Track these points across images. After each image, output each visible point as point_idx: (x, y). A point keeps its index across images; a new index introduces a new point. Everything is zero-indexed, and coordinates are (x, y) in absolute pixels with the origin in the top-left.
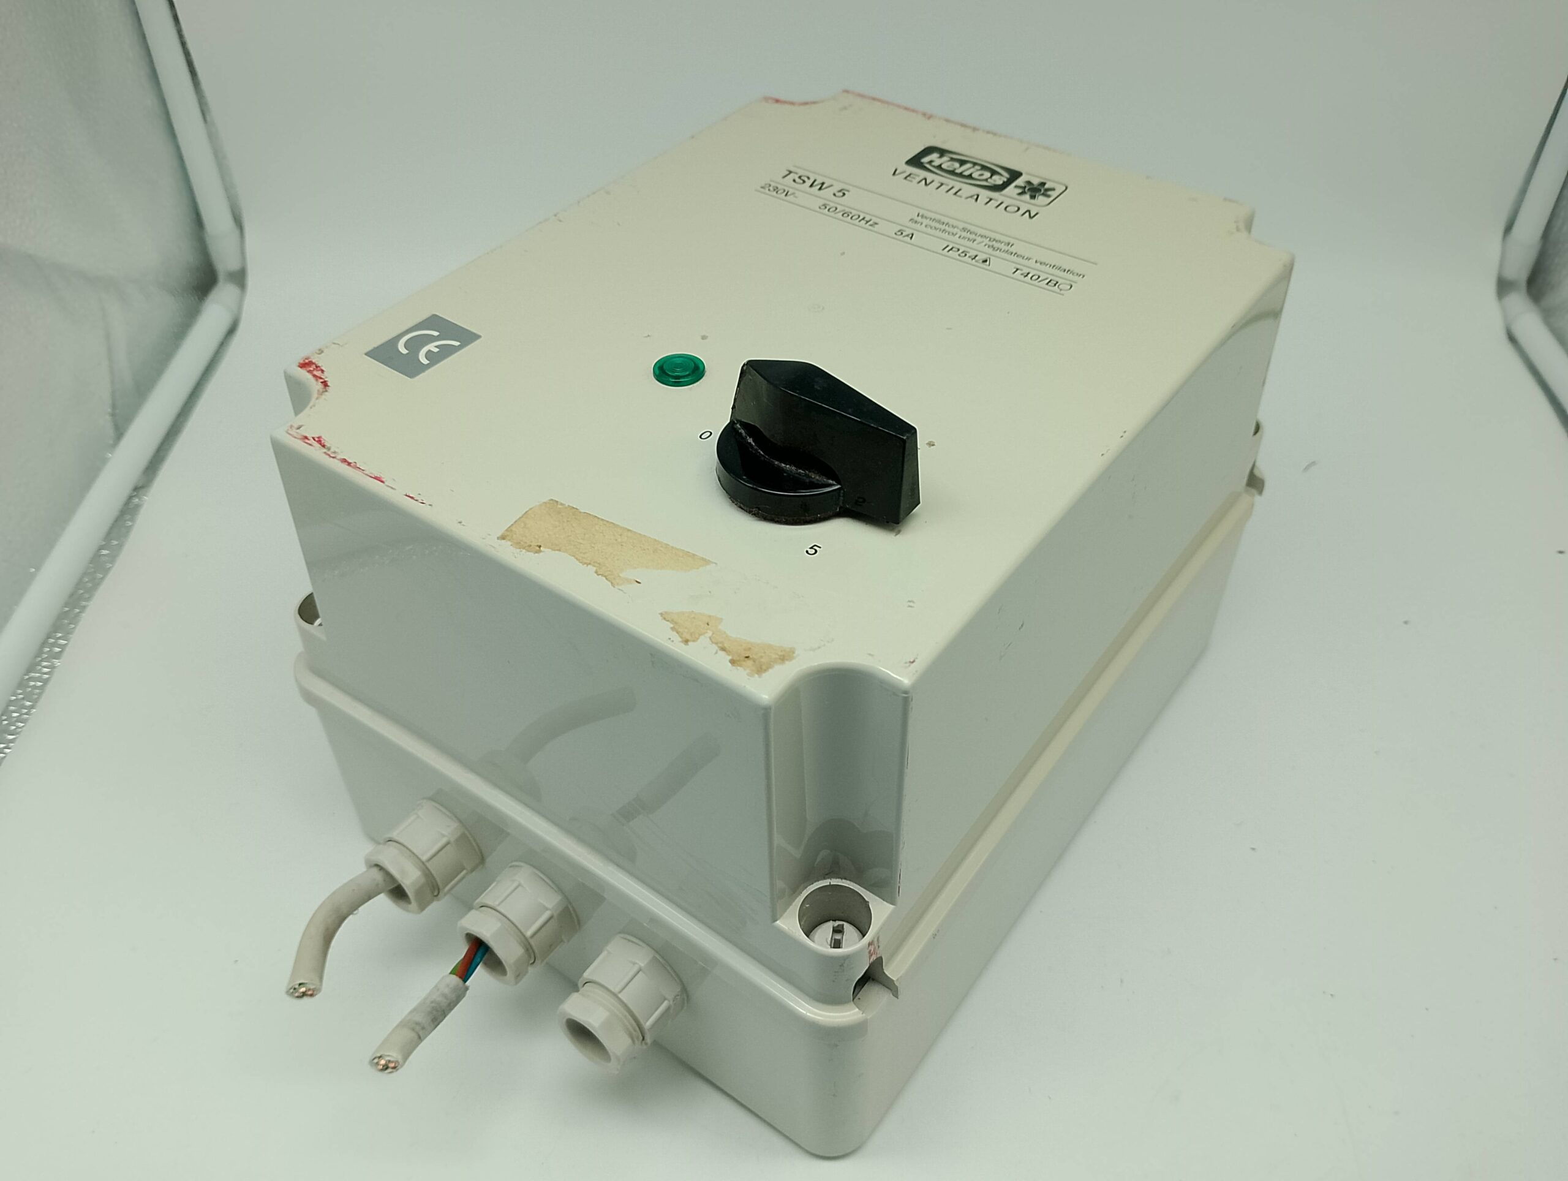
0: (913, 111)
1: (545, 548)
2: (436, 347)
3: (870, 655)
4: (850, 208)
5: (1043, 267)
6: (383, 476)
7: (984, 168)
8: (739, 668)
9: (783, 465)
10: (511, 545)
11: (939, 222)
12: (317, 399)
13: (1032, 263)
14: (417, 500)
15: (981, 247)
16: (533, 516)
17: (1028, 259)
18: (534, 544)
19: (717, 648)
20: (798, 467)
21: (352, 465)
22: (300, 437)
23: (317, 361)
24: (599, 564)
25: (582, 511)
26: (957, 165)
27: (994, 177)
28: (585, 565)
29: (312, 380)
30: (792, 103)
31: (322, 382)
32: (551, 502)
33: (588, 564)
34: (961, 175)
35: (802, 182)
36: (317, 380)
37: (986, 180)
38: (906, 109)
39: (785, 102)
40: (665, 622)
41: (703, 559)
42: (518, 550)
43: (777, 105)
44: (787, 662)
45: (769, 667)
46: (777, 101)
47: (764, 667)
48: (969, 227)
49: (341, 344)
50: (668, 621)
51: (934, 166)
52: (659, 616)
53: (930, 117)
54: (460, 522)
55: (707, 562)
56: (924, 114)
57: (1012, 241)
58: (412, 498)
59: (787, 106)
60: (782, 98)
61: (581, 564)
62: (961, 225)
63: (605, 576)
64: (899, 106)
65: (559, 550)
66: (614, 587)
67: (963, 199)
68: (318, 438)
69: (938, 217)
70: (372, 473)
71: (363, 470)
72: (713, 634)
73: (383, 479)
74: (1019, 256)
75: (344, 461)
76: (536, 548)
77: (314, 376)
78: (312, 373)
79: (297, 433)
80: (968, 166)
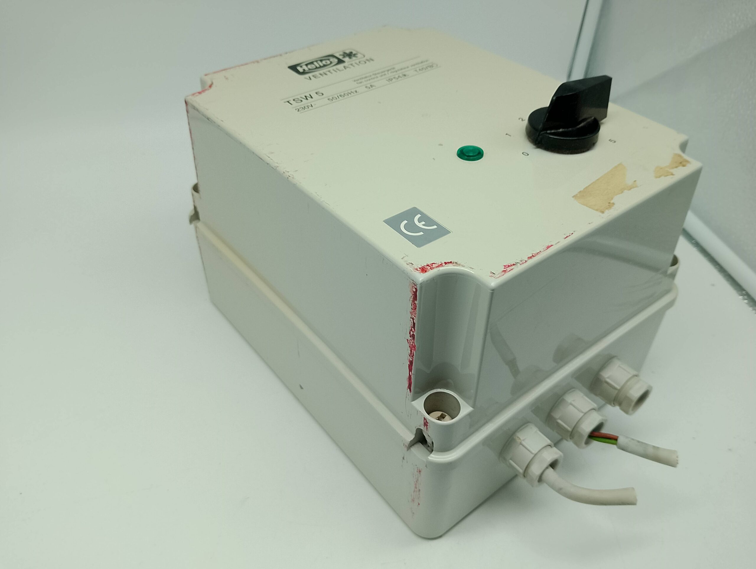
1: (611, 201)
2: (420, 223)
3: (675, 140)
4: (337, 94)
5: (416, 66)
6: (547, 245)
10: (608, 210)
11: (363, 78)
12: (462, 267)
13: (411, 67)
14: (570, 235)
15: (391, 74)
16: (585, 203)
18: (607, 204)
19: (676, 169)
21: (534, 255)
22: (503, 273)
24: (622, 189)
26: (313, 65)
27: (331, 60)
29: (441, 268)
31: (445, 264)
33: (623, 191)
34: (320, 67)
35: (300, 101)
36: (443, 266)
37: (331, 63)
41: (618, 165)
46: (200, 93)
47: (686, 160)
48: (374, 73)
50: (660, 177)
51: (308, 70)
52: (657, 179)
53: (257, 62)
54: (589, 223)
55: (621, 164)
57: (392, 67)
58: (567, 237)
61: (622, 194)
62: (371, 74)
65: (612, 198)
66: (638, 187)
68: (505, 266)
70: (544, 249)
71: (540, 252)
72: (667, 168)
73: (550, 245)
74: (405, 68)
75: (530, 258)
76: (611, 205)
77: (437, 267)
78: (433, 268)
79: (498, 274)
80: (315, 63)
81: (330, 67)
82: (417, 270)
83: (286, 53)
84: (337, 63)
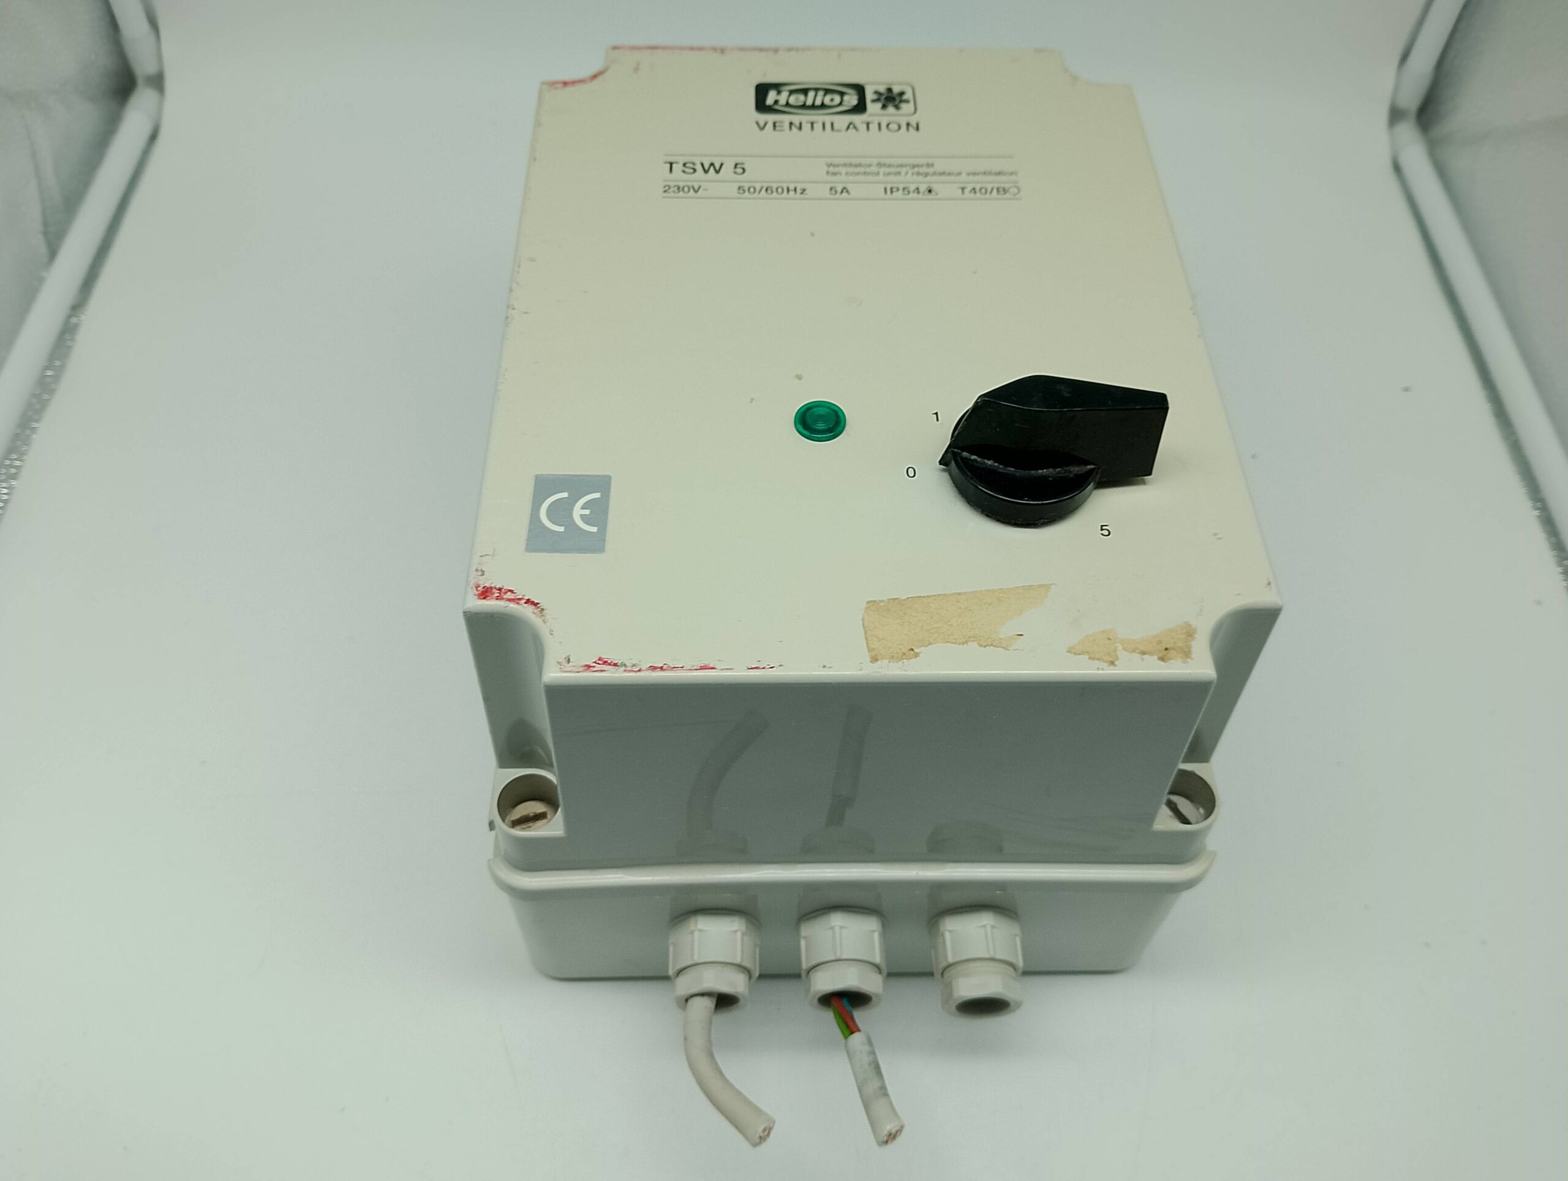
0: (700, 49)
1: (918, 648)
2: (582, 508)
3: (1238, 595)
4: (768, 182)
5: (976, 178)
6: (707, 663)
7: (827, 91)
8: (1171, 661)
9: (1040, 471)
10: (889, 662)
11: (851, 165)
12: (544, 622)
13: (964, 177)
14: (764, 668)
15: (909, 177)
16: (873, 626)
17: (959, 174)
18: (905, 650)
19: (1137, 655)
20: (1055, 467)
21: (664, 668)
22: (582, 669)
23: (492, 583)
24: (974, 637)
25: (904, 598)
26: (802, 97)
27: (846, 98)
28: (965, 645)
29: (512, 605)
30: (581, 81)
31: (526, 603)
32: (870, 604)
33: (967, 642)
34: (813, 107)
35: (692, 171)
36: (518, 603)
37: (840, 104)
38: (692, 49)
39: (574, 83)
40: (1078, 656)
41: (1040, 586)
42: (901, 663)
43: (569, 89)
44: (1196, 636)
45: (1189, 647)
46: (565, 84)
47: (1186, 650)
48: (883, 161)
49: (490, 553)
50: (1080, 654)
51: (783, 106)
52: (1068, 654)
53: (723, 51)
54: (824, 667)
55: (1046, 587)
56: (714, 49)
57: (930, 161)
58: (757, 668)
59: (578, 87)
60: (567, 78)
61: (961, 646)
62: (875, 161)
63: (992, 645)
64: (682, 48)
65: (930, 644)
66: (1009, 650)
67: (843, 132)
68: (599, 659)
69: (848, 161)
70: (693, 666)
71: (682, 667)
72: (1122, 645)
73: (711, 666)
74: (949, 174)
75: (653, 668)
76: (912, 653)
77: (509, 600)
78: (502, 599)
79: (573, 666)
80: (811, 94)
81: (827, 114)
82: (477, 587)
83: (790, 50)
84: (850, 108)
